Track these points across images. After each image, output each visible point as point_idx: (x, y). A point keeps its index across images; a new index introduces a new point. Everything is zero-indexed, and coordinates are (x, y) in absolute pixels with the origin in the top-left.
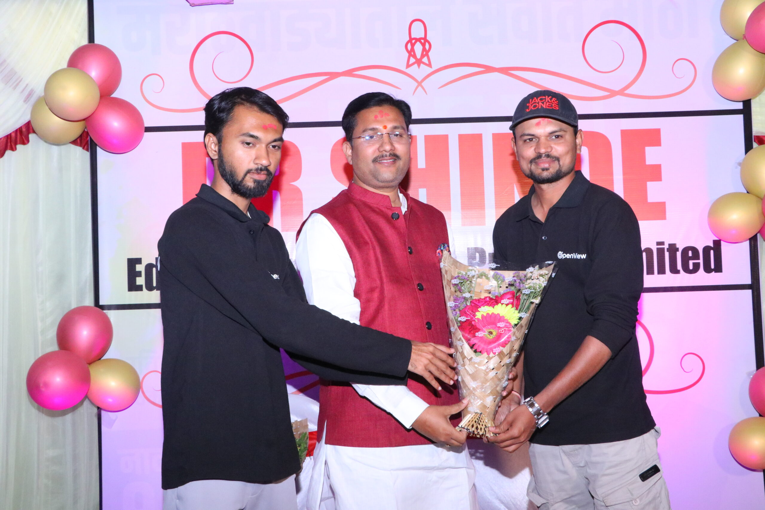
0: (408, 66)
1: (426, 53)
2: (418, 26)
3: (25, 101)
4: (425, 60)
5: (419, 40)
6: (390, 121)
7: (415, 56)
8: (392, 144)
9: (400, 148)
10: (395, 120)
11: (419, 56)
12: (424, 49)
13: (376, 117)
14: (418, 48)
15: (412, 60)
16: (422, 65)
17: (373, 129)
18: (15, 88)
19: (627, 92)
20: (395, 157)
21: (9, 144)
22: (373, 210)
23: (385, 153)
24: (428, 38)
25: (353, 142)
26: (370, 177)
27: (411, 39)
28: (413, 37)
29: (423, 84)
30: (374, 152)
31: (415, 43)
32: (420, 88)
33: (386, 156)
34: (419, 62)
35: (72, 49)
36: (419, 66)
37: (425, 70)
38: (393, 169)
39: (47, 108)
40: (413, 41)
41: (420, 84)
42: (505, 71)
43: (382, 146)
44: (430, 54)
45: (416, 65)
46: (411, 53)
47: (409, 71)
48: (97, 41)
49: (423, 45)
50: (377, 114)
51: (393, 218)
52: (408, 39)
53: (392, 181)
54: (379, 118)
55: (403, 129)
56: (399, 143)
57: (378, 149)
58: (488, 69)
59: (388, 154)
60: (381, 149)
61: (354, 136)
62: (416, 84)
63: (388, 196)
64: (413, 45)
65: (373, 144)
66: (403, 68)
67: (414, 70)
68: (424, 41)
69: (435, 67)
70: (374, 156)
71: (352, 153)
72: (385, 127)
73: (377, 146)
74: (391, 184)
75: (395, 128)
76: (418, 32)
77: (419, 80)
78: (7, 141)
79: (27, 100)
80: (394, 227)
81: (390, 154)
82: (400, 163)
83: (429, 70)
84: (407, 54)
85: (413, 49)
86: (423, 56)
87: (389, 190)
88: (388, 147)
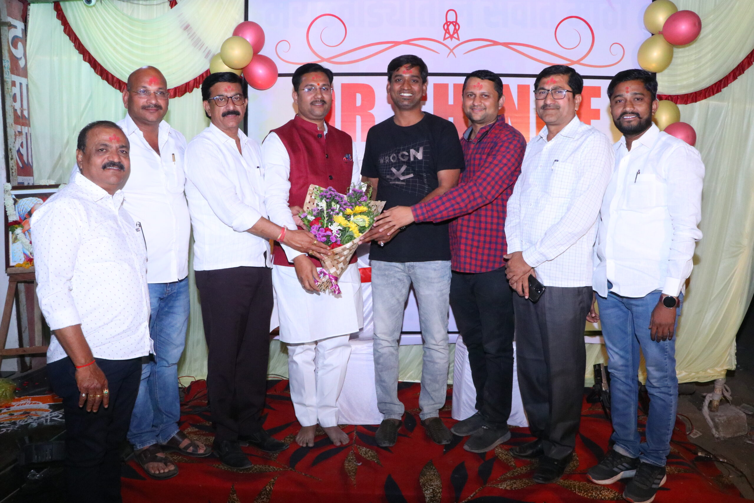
0: (445, 39)
1: (456, 31)
2: (451, 13)
3: (205, 57)
4: (456, 35)
5: (451, 23)
6: (322, 81)
7: (449, 33)
8: (321, 94)
9: (326, 97)
10: (324, 80)
11: (451, 33)
12: (455, 29)
13: (313, 78)
14: (451, 28)
15: (447, 35)
16: (453, 39)
17: (312, 85)
18: (200, 49)
19: (582, 62)
20: (323, 102)
21: (195, 84)
22: (308, 132)
23: (317, 99)
24: (458, 22)
25: (299, 92)
26: (308, 113)
27: (447, 22)
28: (448, 20)
29: (454, 51)
30: (312, 98)
31: (450, 24)
32: (451, 53)
33: (318, 101)
34: (451, 37)
35: (235, 25)
36: (451, 39)
37: (455, 42)
38: (322, 109)
39: (221, 61)
40: (449, 23)
41: (452, 51)
42: (506, 45)
43: (316, 95)
44: (459, 32)
45: (450, 39)
46: (447, 31)
47: (445, 42)
48: (250, 19)
49: (455, 26)
50: (314, 76)
51: (318, 137)
52: (445, 22)
53: (321, 116)
54: (315, 79)
55: (328, 85)
56: (326, 94)
57: (314, 97)
58: (495, 43)
59: (319, 100)
60: (316, 97)
61: (299, 89)
62: (449, 51)
63: (316, 125)
64: (448, 26)
65: (311, 94)
66: (442, 41)
67: (448, 42)
68: (455, 23)
69: (462, 40)
70: (312, 101)
71: (298, 98)
72: (318, 84)
73: (313, 95)
74: (320, 118)
75: (324, 85)
76: (451, 17)
77: (452, 48)
78: (194, 82)
79: (206, 57)
80: (319, 142)
81: (321, 100)
82: (326, 106)
83: (458, 42)
84: (444, 32)
85: (448, 28)
86: (454, 33)
87: (317, 121)
88: (320, 96)
